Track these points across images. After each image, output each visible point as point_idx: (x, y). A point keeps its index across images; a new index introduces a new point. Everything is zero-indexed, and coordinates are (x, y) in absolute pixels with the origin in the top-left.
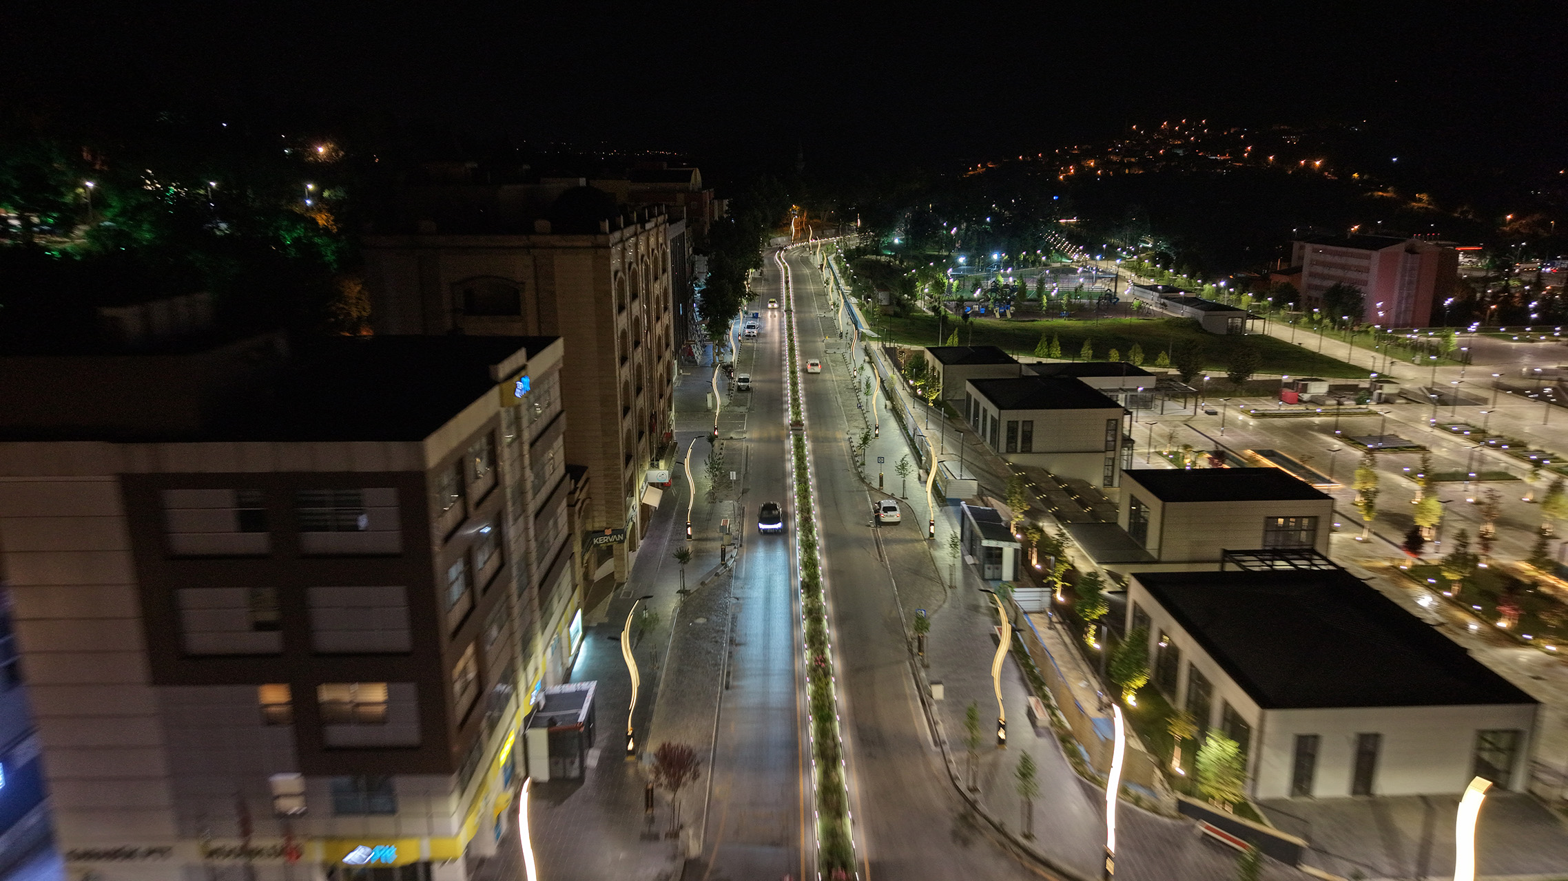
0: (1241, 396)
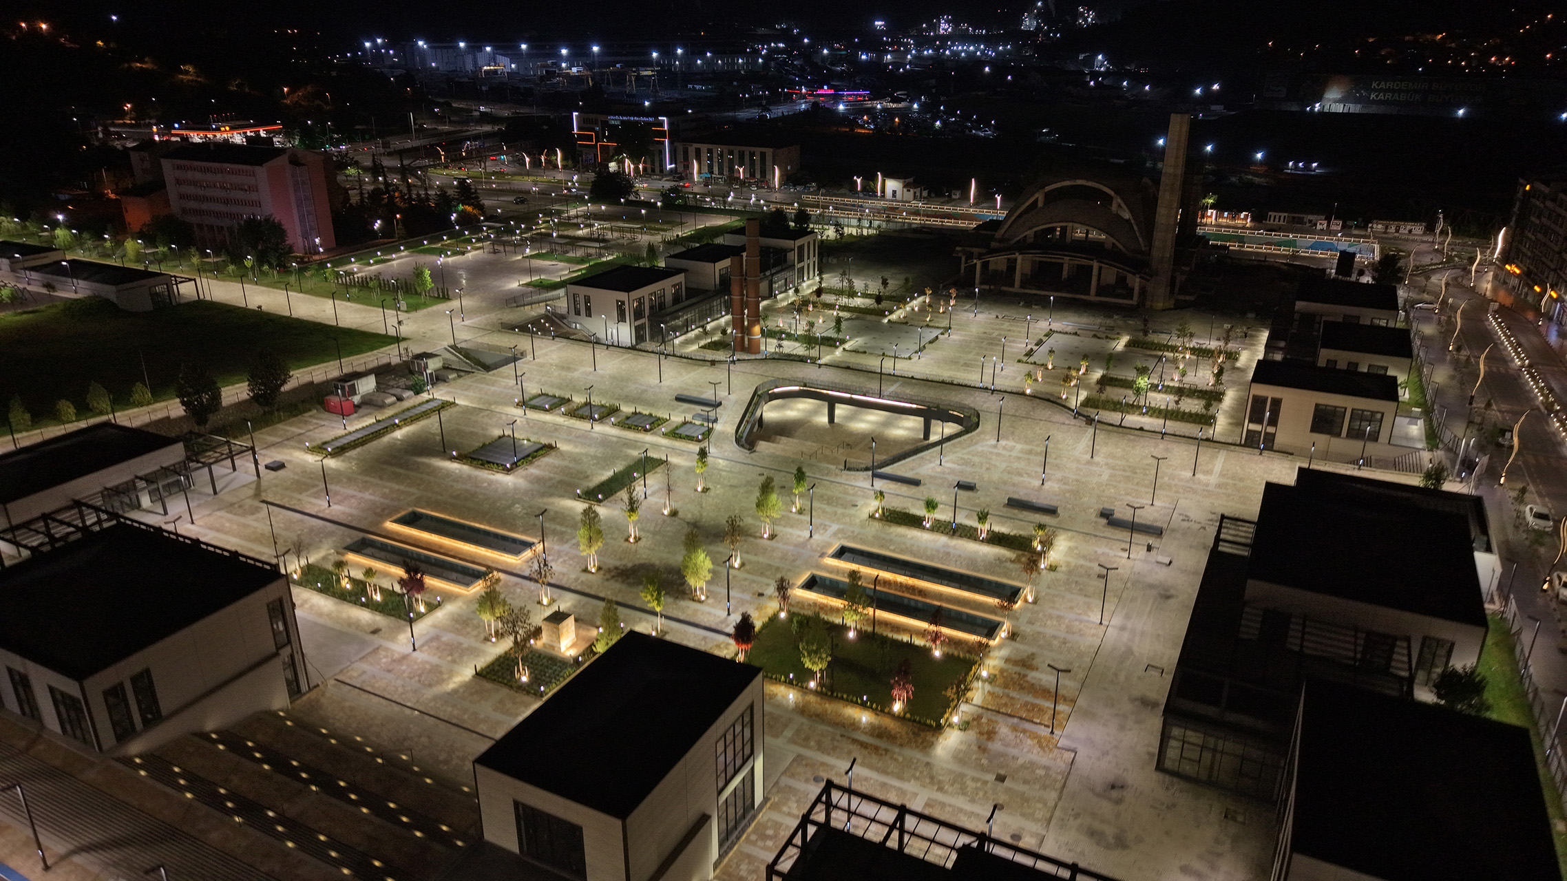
0: (280, 421)
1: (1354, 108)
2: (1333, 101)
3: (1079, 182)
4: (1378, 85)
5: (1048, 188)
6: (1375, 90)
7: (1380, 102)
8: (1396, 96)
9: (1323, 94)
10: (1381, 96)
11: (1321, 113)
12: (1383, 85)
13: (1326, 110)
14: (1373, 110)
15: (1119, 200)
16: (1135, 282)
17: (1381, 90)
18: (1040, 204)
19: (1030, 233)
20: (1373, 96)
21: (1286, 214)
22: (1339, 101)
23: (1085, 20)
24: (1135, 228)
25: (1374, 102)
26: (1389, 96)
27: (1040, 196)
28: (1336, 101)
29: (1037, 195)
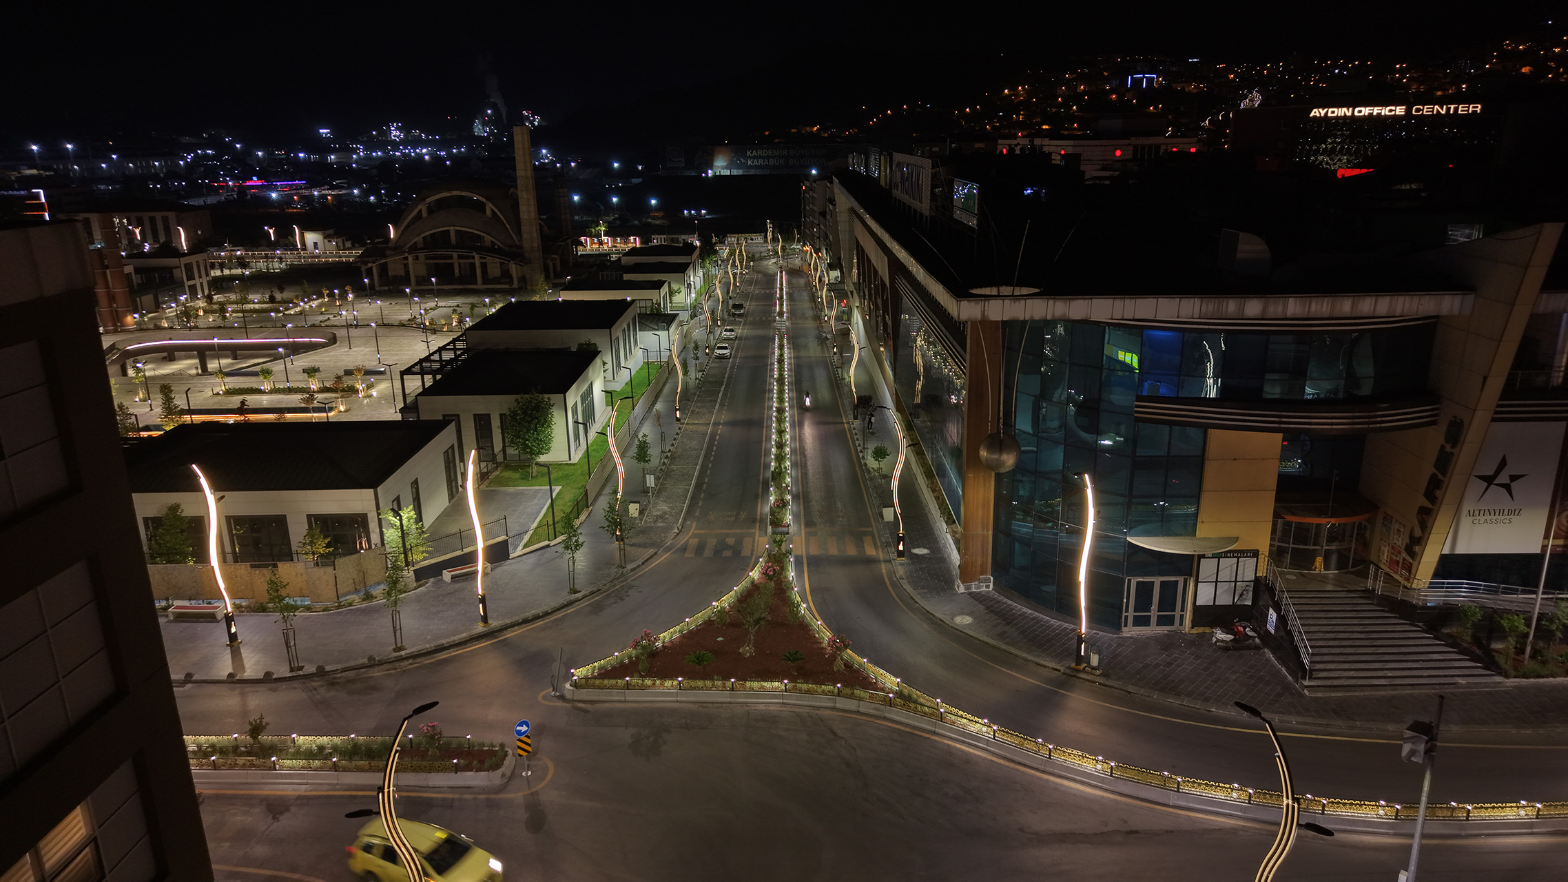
1: (735, 172)
2: (720, 167)
3: (455, 193)
4: (752, 153)
5: (429, 200)
6: (750, 157)
7: (756, 167)
8: (766, 162)
9: (712, 163)
10: (756, 163)
11: (715, 176)
12: (754, 153)
13: (718, 174)
14: (752, 172)
15: (491, 205)
16: (514, 269)
17: (755, 157)
18: (424, 214)
19: (419, 239)
20: (749, 162)
21: (665, 236)
22: (726, 168)
23: (532, 123)
24: (508, 226)
25: (751, 167)
26: (761, 162)
27: (423, 207)
28: (723, 169)
29: (420, 207)
